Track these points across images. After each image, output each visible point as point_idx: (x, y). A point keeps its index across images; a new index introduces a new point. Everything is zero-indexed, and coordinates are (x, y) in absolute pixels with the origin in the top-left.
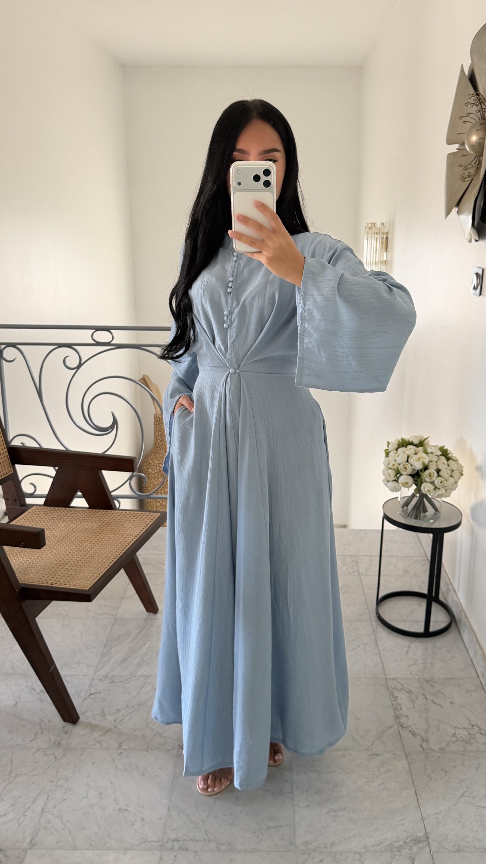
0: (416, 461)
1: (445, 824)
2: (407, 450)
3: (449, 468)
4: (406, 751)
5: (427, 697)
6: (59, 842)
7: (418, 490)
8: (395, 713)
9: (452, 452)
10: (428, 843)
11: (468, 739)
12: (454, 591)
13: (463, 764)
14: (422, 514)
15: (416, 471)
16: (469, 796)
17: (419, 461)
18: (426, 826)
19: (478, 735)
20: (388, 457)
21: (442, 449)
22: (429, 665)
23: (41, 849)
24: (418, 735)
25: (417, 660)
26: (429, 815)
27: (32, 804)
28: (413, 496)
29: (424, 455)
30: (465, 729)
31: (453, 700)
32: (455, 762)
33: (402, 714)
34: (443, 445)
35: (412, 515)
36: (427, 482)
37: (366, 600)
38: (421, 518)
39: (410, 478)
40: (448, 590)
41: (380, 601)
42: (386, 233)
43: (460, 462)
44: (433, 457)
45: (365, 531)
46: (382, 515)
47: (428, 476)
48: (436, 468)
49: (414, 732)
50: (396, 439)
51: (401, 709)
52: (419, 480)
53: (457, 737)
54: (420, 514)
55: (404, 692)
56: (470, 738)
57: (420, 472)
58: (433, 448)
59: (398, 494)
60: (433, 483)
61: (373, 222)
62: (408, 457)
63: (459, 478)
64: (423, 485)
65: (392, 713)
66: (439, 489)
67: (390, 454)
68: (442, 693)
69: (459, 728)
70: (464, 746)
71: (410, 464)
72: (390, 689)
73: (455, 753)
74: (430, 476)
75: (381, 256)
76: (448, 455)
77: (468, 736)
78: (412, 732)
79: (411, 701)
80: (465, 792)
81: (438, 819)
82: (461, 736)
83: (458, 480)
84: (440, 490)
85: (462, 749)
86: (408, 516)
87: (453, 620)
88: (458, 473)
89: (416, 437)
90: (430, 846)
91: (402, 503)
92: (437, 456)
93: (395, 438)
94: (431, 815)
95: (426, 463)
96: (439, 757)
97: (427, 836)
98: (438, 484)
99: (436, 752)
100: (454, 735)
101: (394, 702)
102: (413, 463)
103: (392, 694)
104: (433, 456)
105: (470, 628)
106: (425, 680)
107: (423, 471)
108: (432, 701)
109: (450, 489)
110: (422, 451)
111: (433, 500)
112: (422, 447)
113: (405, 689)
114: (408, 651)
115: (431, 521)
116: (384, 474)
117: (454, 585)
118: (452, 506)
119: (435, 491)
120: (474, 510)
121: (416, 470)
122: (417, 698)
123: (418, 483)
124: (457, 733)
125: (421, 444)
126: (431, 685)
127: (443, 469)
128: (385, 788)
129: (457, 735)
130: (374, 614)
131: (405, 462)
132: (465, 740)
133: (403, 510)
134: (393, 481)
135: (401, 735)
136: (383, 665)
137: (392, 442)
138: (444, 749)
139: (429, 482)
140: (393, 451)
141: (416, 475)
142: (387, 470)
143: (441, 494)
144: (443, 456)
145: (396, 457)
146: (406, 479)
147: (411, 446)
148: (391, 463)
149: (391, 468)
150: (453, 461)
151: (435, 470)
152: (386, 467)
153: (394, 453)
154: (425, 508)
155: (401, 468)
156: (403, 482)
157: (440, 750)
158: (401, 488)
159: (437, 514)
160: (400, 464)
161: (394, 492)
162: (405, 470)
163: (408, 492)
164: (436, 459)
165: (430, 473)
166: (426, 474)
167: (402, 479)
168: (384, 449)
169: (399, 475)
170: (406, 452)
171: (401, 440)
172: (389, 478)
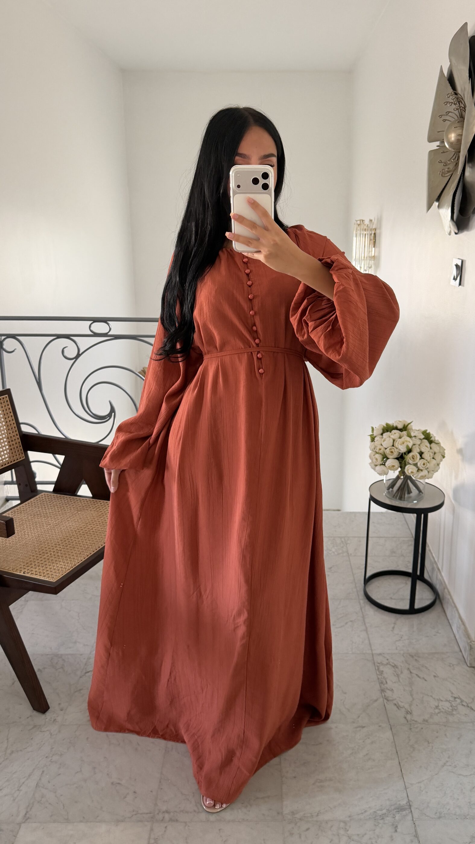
0: (400, 445)
1: (427, 792)
2: (392, 434)
3: (431, 451)
4: (390, 723)
5: (412, 671)
6: (52, 815)
7: (402, 472)
8: (380, 687)
9: (435, 435)
10: (410, 811)
11: (451, 710)
12: (439, 569)
13: (446, 735)
14: (406, 495)
15: (401, 454)
16: (451, 766)
17: (403, 445)
18: (408, 794)
19: (460, 708)
20: (373, 442)
21: (425, 434)
22: (414, 641)
23: (35, 822)
24: (402, 707)
25: (402, 635)
26: (412, 784)
27: (27, 779)
28: (398, 478)
29: (408, 439)
30: (448, 701)
31: (436, 674)
32: (437, 732)
33: (387, 688)
34: (426, 429)
35: (397, 496)
36: (411, 464)
37: (354, 579)
38: (406, 499)
39: (396, 461)
40: (433, 569)
41: (367, 580)
42: (374, 230)
43: (442, 445)
44: (416, 441)
45: (355, 513)
46: (369, 496)
47: (412, 459)
48: (419, 451)
49: (399, 705)
50: (380, 425)
51: (387, 682)
52: (403, 462)
53: (440, 709)
54: (405, 495)
55: (390, 666)
56: (452, 710)
57: (404, 454)
58: (416, 432)
59: (384, 478)
60: (416, 465)
61: (361, 218)
62: (394, 440)
63: (441, 460)
64: (406, 467)
65: (377, 687)
66: (422, 470)
67: (376, 439)
68: (426, 668)
69: (442, 701)
70: (446, 717)
71: (395, 447)
72: (376, 666)
73: (437, 724)
75: (369, 252)
76: (430, 439)
77: (451, 708)
78: (398, 705)
79: (396, 675)
80: (447, 761)
81: (421, 787)
82: (444, 708)
83: (440, 462)
84: (423, 471)
85: (444, 720)
86: (393, 497)
87: (437, 598)
88: (440, 456)
89: (400, 421)
90: (412, 814)
91: (387, 485)
92: (420, 439)
93: (379, 423)
94: (414, 784)
95: (410, 445)
96: (422, 728)
97: (409, 804)
98: (421, 466)
99: (419, 723)
100: (437, 707)
101: (380, 677)
102: (398, 446)
103: (378, 669)
104: (416, 440)
105: (453, 604)
106: (410, 655)
107: (407, 454)
108: (417, 675)
110: (406, 435)
111: (417, 482)
112: (406, 432)
113: (391, 663)
114: (393, 628)
115: (415, 502)
116: (370, 457)
117: (438, 564)
118: (435, 487)
119: (418, 473)
120: (456, 491)
121: (400, 453)
122: (402, 673)
123: (402, 465)
124: (440, 705)
125: (405, 428)
126: (416, 660)
127: (425, 452)
128: (369, 759)
129: (440, 707)
130: (362, 593)
131: (390, 447)
132: (447, 712)
133: (389, 492)
134: (381, 465)
135: (387, 708)
136: (369, 640)
137: (376, 428)
138: (427, 721)
139: (412, 464)
140: (378, 436)
141: (401, 458)
142: (373, 454)
143: (424, 475)
144: (426, 439)
145: (382, 442)
146: (392, 462)
147: (396, 430)
148: (377, 448)
149: (377, 452)
150: (435, 444)
151: (418, 453)
152: (373, 452)
153: (379, 438)
154: (409, 490)
155: (388, 452)
156: (389, 465)
157: (423, 721)
158: (387, 471)
159: (420, 495)
160: (386, 449)
161: (380, 474)
162: (391, 454)
163: (393, 474)
164: (419, 443)
165: (414, 456)
166: (409, 457)
167: (389, 463)
168: (370, 434)
169: (385, 459)
170: (391, 436)
171: (387, 424)
172: (376, 462)
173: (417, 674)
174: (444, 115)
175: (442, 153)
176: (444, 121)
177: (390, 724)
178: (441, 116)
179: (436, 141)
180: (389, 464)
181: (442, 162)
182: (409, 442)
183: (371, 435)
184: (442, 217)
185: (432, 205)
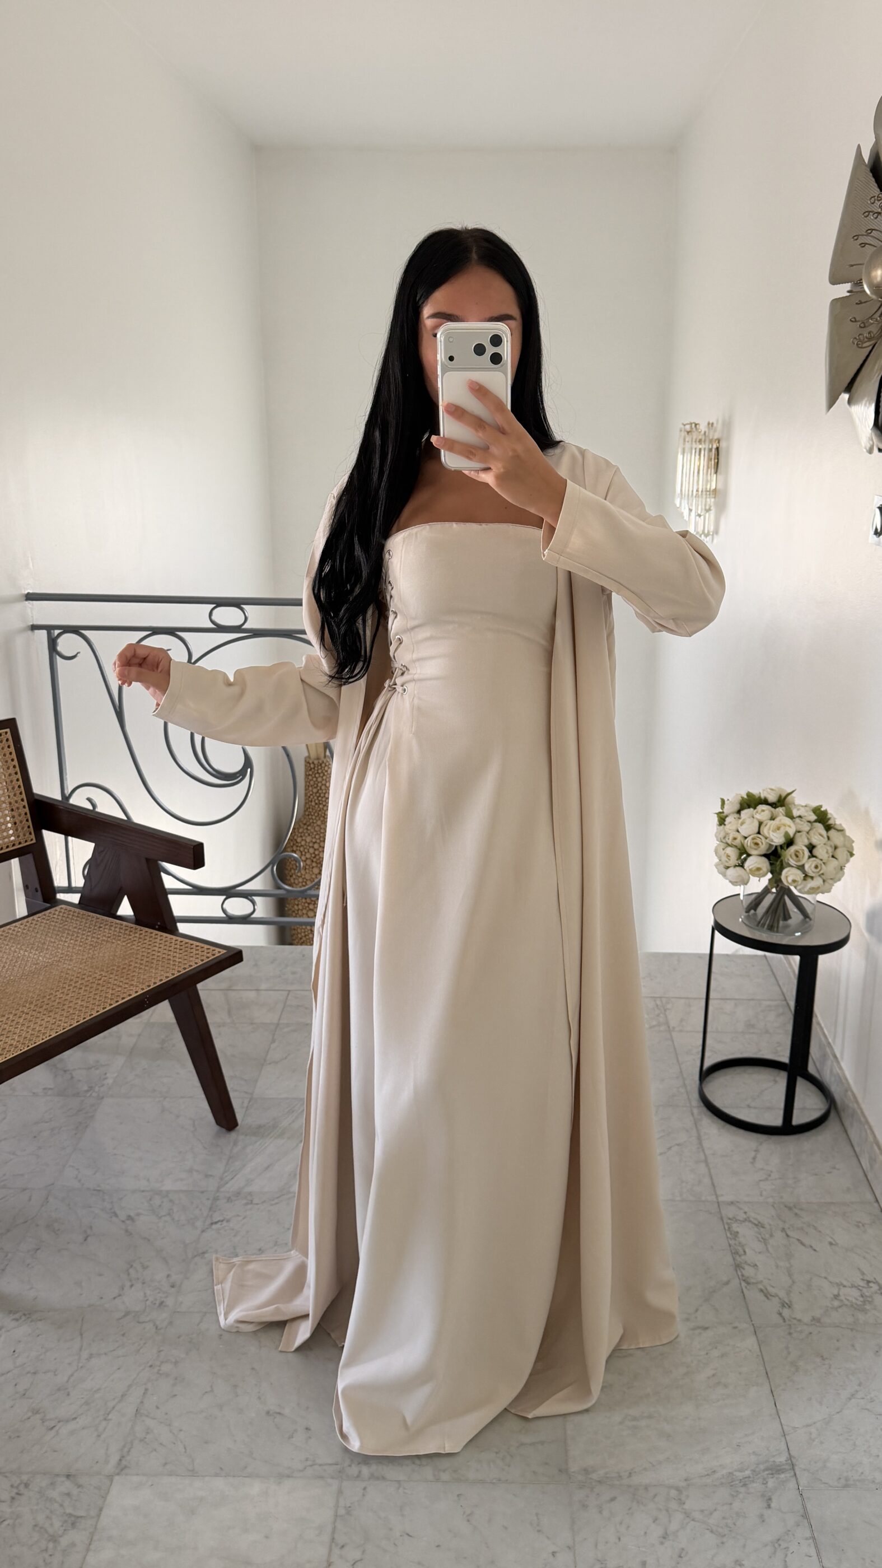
0: (773, 831)
1: (822, 1443)
2: (757, 812)
3: (829, 842)
4: (753, 1322)
5: (789, 1233)
6: (166, 1464)
7: (776, 881)
8: (734, 1259)
9: (835, 816)
10: (793, 1474)
11: (861, 1303)
12: (835, 1057)
13: (853, 1346)
14: (781, 923)
15: (774, 848)
16: (864, 1398)
17: (778, 831)
18: (789, 1445)
19: (877, 1298)
20: (723, 826)
21: (818, 812)
22: (790, 1182)
23: (138, 1475)
24: (773, 1296)
25: (770, 1171)
26: (795, 1429)
27: (119, 1402)
28: (766, 891)
29: (787, 821)
30: (855, 1287)
31: (835, 1241)
32: (838, 1341)
33: (746, 1262)
34: (820, 804)
35: (764, 924)
36: (792, 867)
37: (681, 1072)
38: (780, 929)
39: (764, 860)
40: (824, 1056)
41: (706, 1074)
42: (717, 442)
43: (848, 833)
44: (802, 825)
45: (679, 956)
46: (712, 923)
47: (794, 857)
48: (806, 842)
49: (768, 1292)
50: (737, 794)
51: (745, 1252)
52: (778, 863)
53: (842, 1301)
54: (778, 923)
55: (750, 1225)
56: (864, 1302)
57: (779, 849)
58: (802, 809)
59: (740, 890)
60: (801, 868)
61: (692, 422)
62: (760, 824)
63: (848, 861)
64: (784, 872)
65: (729, 1259)
66: (812, 878)
67: (728, 820)
68: (815, 1228)
69: (845, 1286)
70: (853, 1315)
71: (763, 836)
72: (725, 1221)
73: (838, 1326)
74: (797, 856)
75: (707, 481)
76: (827, 821)
77: (861, 1299)
78: (765, 1291)
79: (761, 1239)
80: (857, 1391)
81: (811, 1434)
82: (847, 1298)
83: (846, 864)
84: (815, 879)
85: (850, 1320)
86: (758, 925)
87: (832, 1106)
88: (846, 853)
89: (772, 789)
90: (797, 1479)
91: (745, 904)
92: (809, 822)
93: (735, 792)
94: (798, 1428)
95: (791, 833)
96: (811, 1333)
97: (792, 1462)
98: (811, 870)
99: (806, 1324)
100: (836, 1297)
101: (732, 1242)
102: (769, 833)
103: (729, 1228)
104: (802, 823)
105: (862, 1120)
106: (786, 1206)
107: (786, 846)
108: (798, 1240)
109: (831, 879)
110: (783, 814)
111: (800, 899)
112: (784, 808)
113: (752, 1220)
114: (754, 1158)
115: (799, 934)
116: (716, 852)
117: (835, 1047)
118: (830, 908)
119: (805, 882)
120: (873, 917)
121: (771, 845)
122: (771, 1236)
123: (776, 867)
124: (841, 1294)
125: (781, 802)
126: (796, 1214)
127: (820, 844)
128: (719, 1383)
129: (842, 1298)
130: (696, 1095)
131: (754, 834)
132: (855, 1306)
133: (749, 916)
134: (735, 866)
135: (746, 1296)
136: (712, 1178)
137: (728, 800)
138: (818, 1320)
139: (795, 866)
140: (732, 815)
141: (774, 857)
142: (722, 847)
143: (816, 887)
144: (820, 822)
145: (739, 825)
146: (756, 862)
147: (764, 806)
148: (729, 836)
149: (730, 844)
150: (836, 831)
151: (806, 846)
152: (721, 843)
153: (733, 819)
154: (786, 913)
155: (748, 842)
156: (750, 867)
157: (812, 1321)
158: (747, 877)
159: (807, 922)
160: (746, 838)
161: (734, 883)
162: (755, 847)
163: (758, 884)
164: (807, 828)
165: (797, 851)
166: (790, 853)
167: (751, 863)
168: (717, 812)
169: (745, 856)
170: (755, 816)
171: (749, 795)
172: (727, 862)
173: (800, 1239)
174: (863, 235)
175: (857, 304)
176: (863, 245)
177: (753, 1324)
178: (856, 237)
179: (845, 283)
180: (751, 865)
181: (857, 320)
182: (790, 826)
183: (719, 814)
184: (857, 421)
185: (837, 398)
